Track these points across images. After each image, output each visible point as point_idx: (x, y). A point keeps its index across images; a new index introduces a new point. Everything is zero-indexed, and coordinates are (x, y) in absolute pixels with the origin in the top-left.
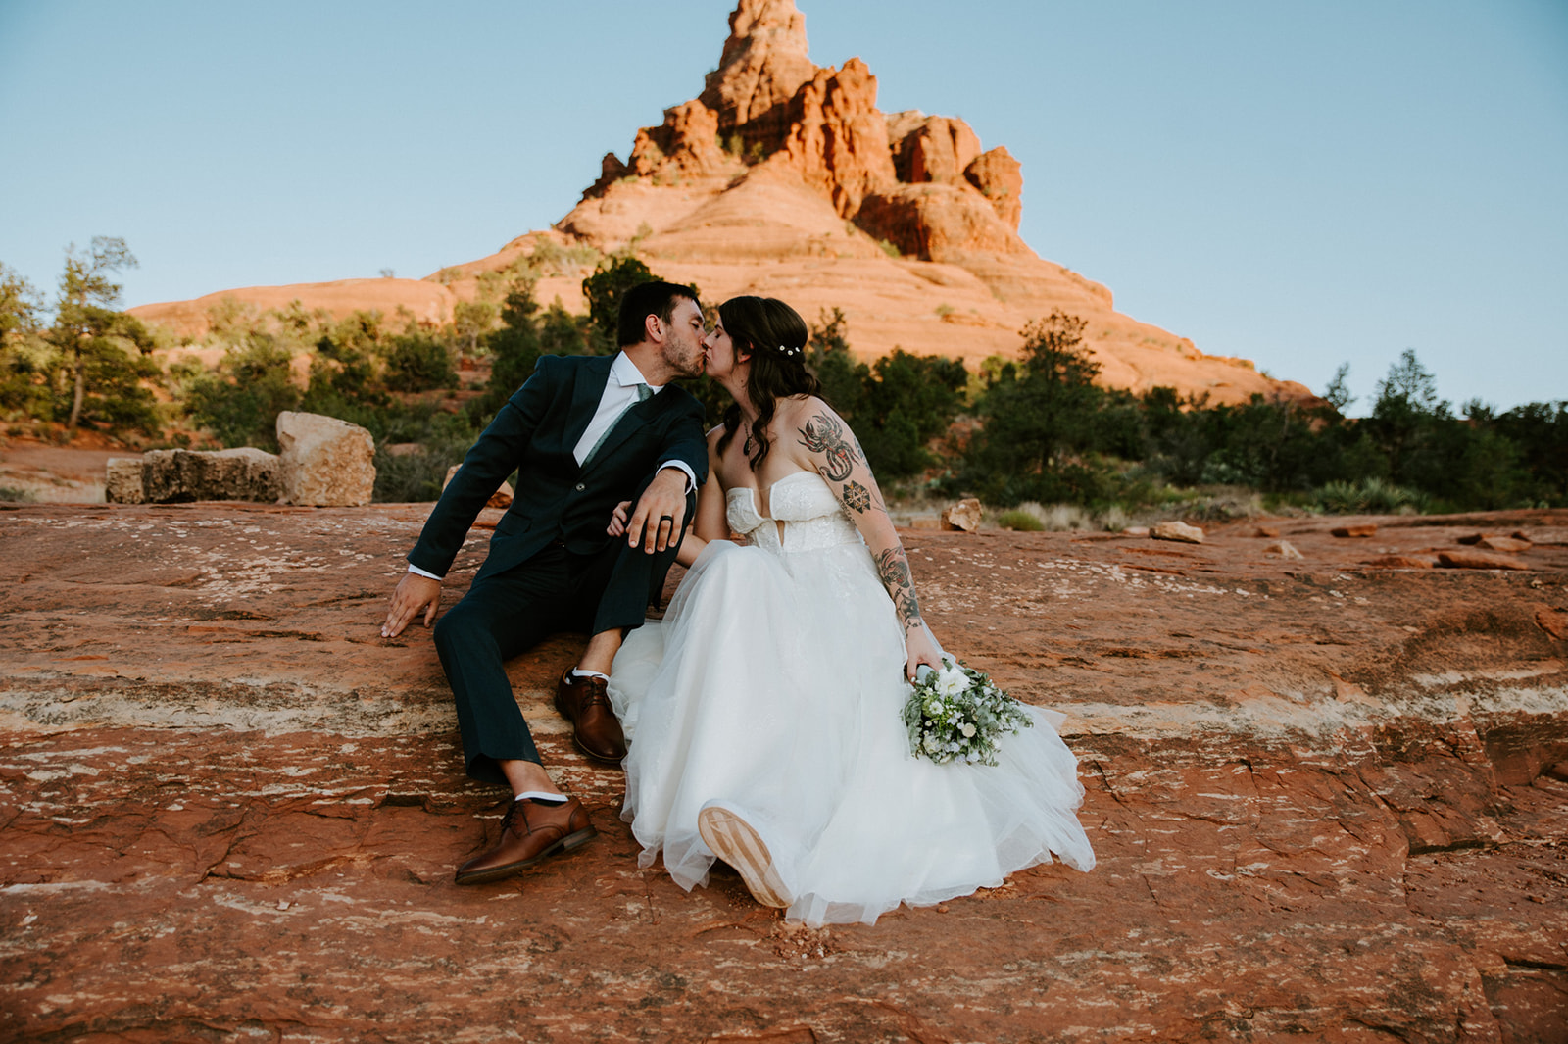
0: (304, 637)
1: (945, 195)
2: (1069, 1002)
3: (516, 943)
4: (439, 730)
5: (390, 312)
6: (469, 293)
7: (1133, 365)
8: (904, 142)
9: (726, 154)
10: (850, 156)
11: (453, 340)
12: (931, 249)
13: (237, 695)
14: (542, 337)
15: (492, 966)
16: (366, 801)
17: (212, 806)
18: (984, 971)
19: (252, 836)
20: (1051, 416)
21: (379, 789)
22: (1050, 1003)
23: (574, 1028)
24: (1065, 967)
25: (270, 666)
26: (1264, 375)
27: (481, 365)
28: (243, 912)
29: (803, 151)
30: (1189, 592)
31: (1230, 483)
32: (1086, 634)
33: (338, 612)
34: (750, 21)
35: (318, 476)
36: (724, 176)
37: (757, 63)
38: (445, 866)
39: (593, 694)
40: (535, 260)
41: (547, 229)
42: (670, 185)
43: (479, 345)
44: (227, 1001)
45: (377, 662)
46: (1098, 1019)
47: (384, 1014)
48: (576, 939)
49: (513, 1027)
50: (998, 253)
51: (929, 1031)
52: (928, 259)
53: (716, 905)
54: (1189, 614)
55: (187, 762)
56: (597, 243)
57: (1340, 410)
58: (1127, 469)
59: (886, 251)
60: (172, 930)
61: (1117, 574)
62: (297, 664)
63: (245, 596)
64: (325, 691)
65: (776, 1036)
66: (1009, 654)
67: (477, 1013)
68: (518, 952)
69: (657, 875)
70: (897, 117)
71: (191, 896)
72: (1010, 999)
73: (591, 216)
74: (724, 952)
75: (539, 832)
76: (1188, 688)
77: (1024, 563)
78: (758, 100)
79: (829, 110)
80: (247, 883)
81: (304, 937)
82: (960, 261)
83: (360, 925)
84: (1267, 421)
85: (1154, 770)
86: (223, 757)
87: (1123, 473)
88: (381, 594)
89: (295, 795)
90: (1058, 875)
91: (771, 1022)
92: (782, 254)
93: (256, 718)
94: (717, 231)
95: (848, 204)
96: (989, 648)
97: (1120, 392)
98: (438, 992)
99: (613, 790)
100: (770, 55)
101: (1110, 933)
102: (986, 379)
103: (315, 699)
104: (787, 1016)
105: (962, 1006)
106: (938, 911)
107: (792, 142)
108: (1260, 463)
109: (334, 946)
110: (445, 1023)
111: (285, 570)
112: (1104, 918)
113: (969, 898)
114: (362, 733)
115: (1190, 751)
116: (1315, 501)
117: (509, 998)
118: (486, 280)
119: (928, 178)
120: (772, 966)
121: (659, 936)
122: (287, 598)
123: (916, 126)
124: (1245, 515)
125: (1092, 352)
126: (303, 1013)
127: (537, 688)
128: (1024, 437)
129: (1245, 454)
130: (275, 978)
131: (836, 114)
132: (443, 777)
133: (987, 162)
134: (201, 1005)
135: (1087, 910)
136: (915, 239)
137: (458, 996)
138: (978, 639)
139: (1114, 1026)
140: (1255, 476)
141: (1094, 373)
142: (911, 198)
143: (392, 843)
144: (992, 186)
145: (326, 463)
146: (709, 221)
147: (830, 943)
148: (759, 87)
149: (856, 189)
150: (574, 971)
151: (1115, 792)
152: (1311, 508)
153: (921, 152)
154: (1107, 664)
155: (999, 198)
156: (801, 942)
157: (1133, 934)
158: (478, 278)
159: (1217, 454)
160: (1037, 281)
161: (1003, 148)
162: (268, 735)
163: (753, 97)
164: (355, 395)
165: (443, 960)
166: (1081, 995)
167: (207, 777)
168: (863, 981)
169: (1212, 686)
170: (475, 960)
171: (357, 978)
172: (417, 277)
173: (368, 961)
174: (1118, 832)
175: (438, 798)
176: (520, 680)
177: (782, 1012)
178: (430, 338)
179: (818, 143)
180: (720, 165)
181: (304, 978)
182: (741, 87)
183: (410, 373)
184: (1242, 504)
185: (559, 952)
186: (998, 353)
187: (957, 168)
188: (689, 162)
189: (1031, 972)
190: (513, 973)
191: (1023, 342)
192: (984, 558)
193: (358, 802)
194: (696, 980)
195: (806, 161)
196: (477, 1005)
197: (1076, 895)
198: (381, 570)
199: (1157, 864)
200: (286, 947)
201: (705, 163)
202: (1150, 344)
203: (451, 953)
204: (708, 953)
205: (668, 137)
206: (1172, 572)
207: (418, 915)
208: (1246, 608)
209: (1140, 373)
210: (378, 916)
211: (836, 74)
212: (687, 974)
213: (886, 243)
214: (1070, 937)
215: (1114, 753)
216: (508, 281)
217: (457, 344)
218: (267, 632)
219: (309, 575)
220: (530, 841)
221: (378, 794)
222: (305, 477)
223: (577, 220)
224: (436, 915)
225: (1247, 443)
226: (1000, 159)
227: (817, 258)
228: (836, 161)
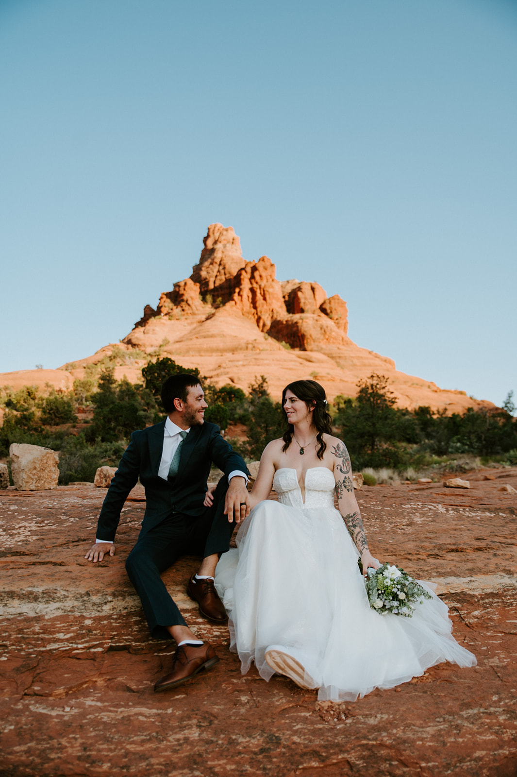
0: (55, 564)
1: (311, 319)
2: (473, 737)
3: (190, 722)
4: (132, 610)
5: (42, 386)
6: (81, 375)
7: (407, 396)
8: (290, 295)
9: (204, 303)
10: (264, 302)
11: (73, 398)
12: (306, 345)
13: (28, 597)
14: (118, 395)
15: (180, 736)
16: (100, 649)
17: (22, 657)
18: (427, 723)
19: (44, 672)
20: (374, 424)
21: (106, 643)
22: (464, 739)
23: (229, 767)
24: (466, 718)
25: (43, 581)
26: (471, 398)
27: (88, 411)
28: (46, 715)
29: (242, 300)
30: (477, 516)
31: (463, 452)
32: (436, 541)
33: (69, 550)
34: (214, 241)
35: (31, 475)
36: (204, 314)
37: (218, 260)
38: (145, 682)
39: (208, 588)
40: (112, 357)
41: (118, 343)
42: (177, 319)
43: (86, 401)
44: (46, 765)
45: (96, 576)
46: (489, 747)
47: (129, 767)
48: (220, 718)
49: (197, 769)
50: (338, 346)
51: (407, 758)
52: (305, 350)
53: (285, 695)
54: (481, 528)
55: (7, 634)
56: (142, 348)
57: (511, 414)
58: (411, 448)
59: (284, 346)
60: (12, 727)
61: (441, 509)
62: (56, 579)
63: (20, 543)
64: (73, 592)
65: (330, 765)
66: (402, 554)
67: (177, 763)
68: (192, 727)
69: (252, 680)
70: (286, 283)
71: (19, 707)
72: (443, 738)
73: (139, 336)
74: (296, 720)
75: (193, 661)
76: (492, 567)
77: (395, 506)
78: (218, 278)
79: (253, 281)
80: (44, 698)
81: (81, 727)
82: (320, 350)
83: (108, 717)
84: (479, 421)
85: (484, 610)
86: (25, 631)
87: (409, 450)
88: (88, 539)
89: (64, 649)
90: (449, 668)
91: (327, 757)
92: (233, 350)
93: (38, 609)
94: (201, 341)
95: (264, 325)
96: (392, 552)
97: (403, 410)
98: (155, 752)
99: (223, 636)
100: (224, 256)
101: (483, 699)
102: (337, 407)
103: (68, 597)
104: (335, 754)
105: (421, 743)
106: (395, 691)
107: (236, 296)
108: (476, 442)
109: (98, 730)
110: (161, 769)
111: (36, 528)
112: (478, 690)
113: (409, 683)
114: (94, 614)
115: (499, 599)
116: (506, 460)
117: (192, 753)
118: (89, 368)
119: (302, 311)
120: (321, 726)
121: (261, 714)
122: (41, 544)
123: (295, 287)
124: (474, 469)
125: (392, 393)
126: (87, 769)
127: (177, 585)
128: (362, 435)
129: (469, 438)
130: (70, 750)
131: (257, 283)
132: (137, 635)
133: (330, 303)
134: (33, 769)
135: (469, 687)
136: (298, 340)
137: (166, 754)
138: (386, 547)
139: (498, 750)
140: (474, 448)
141: (393, 402)
142: (295, 321)
143: (115, 671)
144: (333, 313)
145: (35, 468)
146: (197, 336)
147: (347, 712)
148: (219, 271)
149: (268, 318)
150: (222, 736)
151: (467, 622)
152: (504, 463)
153: (298, 299)
154: (450, 556)
155: (337, 319)
156: (332, 713)
157: (495, 698)
158: (85, 368)
159: (455, 439)
160: (358, 358)
161: (337, 295)
162: (46, 617)
163: (216, 276)
164: (26, 428)
165: (154, 734)
166: (478, 733)
167: (18, 641)
168: (368, 732)
169: (503, 565)
170: (171, 733)
171: (113, 747)
172: (54, 368)
173: (116, 737)
174: (472, 643)
175: (136, 646)
176: (168, 581)
177: (331, 751)
178: (62, 398)
179: (248, 297)
180: (202, 309)
181: (85, 749)
182: (211, 272)
183: (53, 416)
184: (472, 463)
185: (213, 726)
186: (342, 393)
187: (316, 305)
188: (186, 308)
189: (450, 722)
190: (191, 739)
191: (359, 389)
192: (376, 504)
193: (96, 650)
194: (285, 736)
195: (243, 305)
196: (177, 758)
197: (461, 678)
198: (84, 526)
199: (496, 659)
200: (73, 732)
201: (194, 308)
202: (415, 386)
203: (158, 730)
204: (287, 721)
205: (176, 296)
206: (467, 506)
207: (137, 710)
208: (506, 523)
209: (412, 400)
210: (117, 712)
211: (256, 264)
212: (280, 734)
213: (284, 343)
214: (465, 701)
215: (463, 602)
216: (100, 369)
217: (76, 400)
218: (36, 562)
219: (49, 531)
220: (189, 667)
221: (105, 646)
222: (25, 476)
223: (133, 337)
224: (146, 709)
225: (470, 432)
226: (337, 301)
227: (251, 352)
228: (257, 305)
